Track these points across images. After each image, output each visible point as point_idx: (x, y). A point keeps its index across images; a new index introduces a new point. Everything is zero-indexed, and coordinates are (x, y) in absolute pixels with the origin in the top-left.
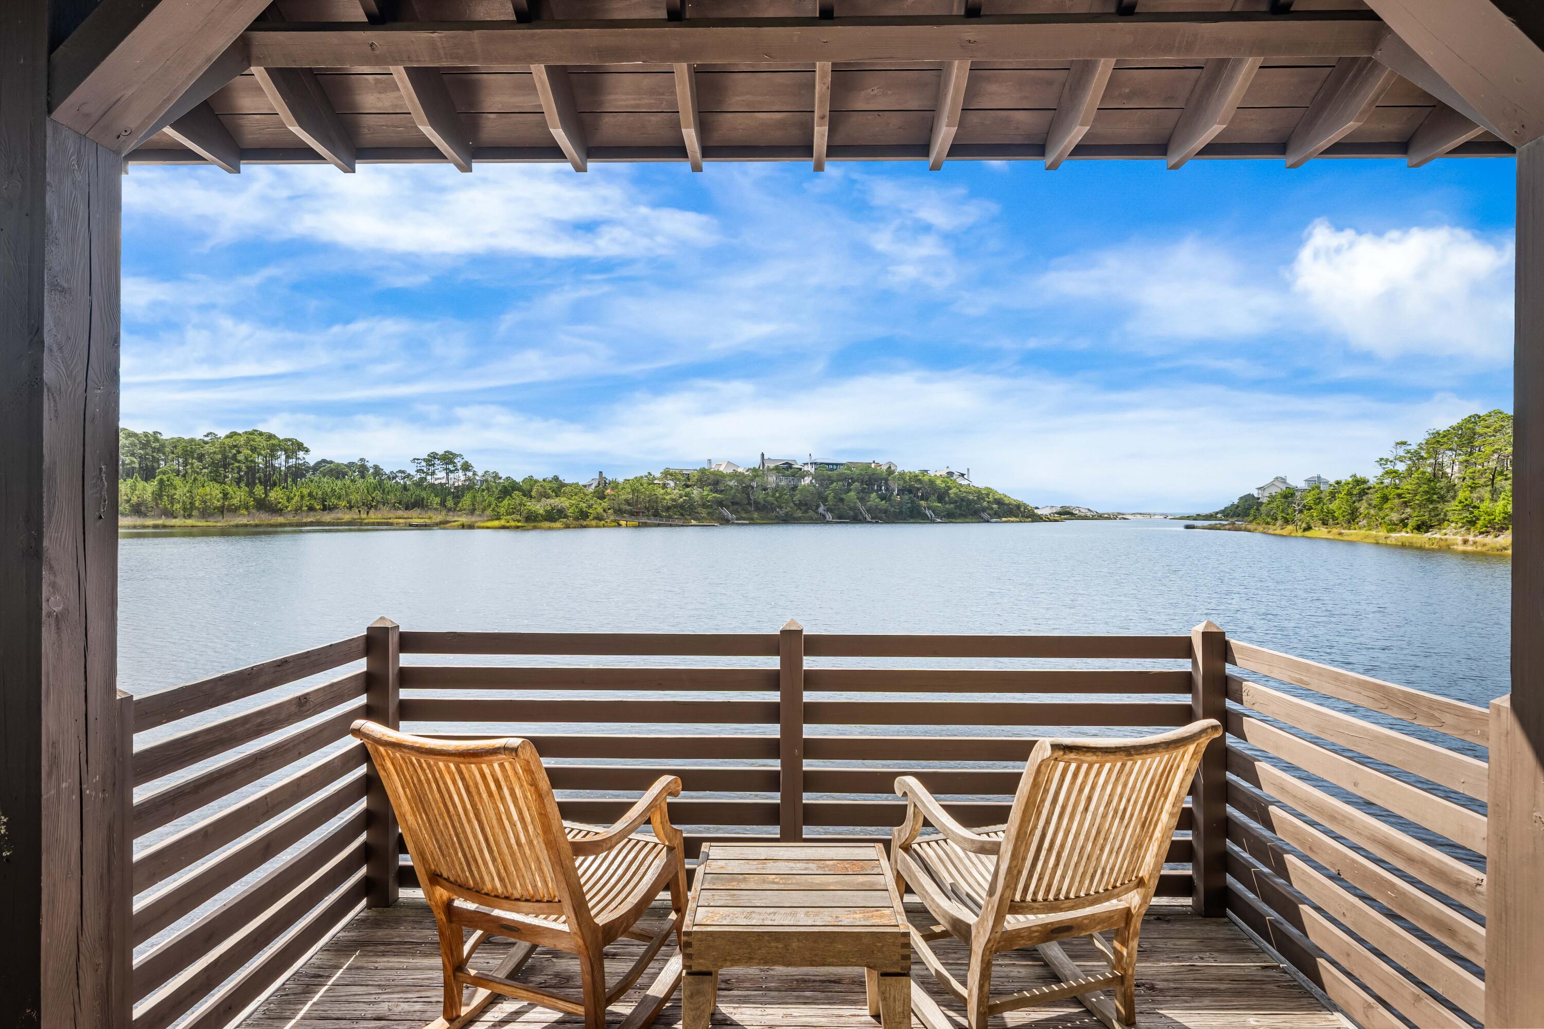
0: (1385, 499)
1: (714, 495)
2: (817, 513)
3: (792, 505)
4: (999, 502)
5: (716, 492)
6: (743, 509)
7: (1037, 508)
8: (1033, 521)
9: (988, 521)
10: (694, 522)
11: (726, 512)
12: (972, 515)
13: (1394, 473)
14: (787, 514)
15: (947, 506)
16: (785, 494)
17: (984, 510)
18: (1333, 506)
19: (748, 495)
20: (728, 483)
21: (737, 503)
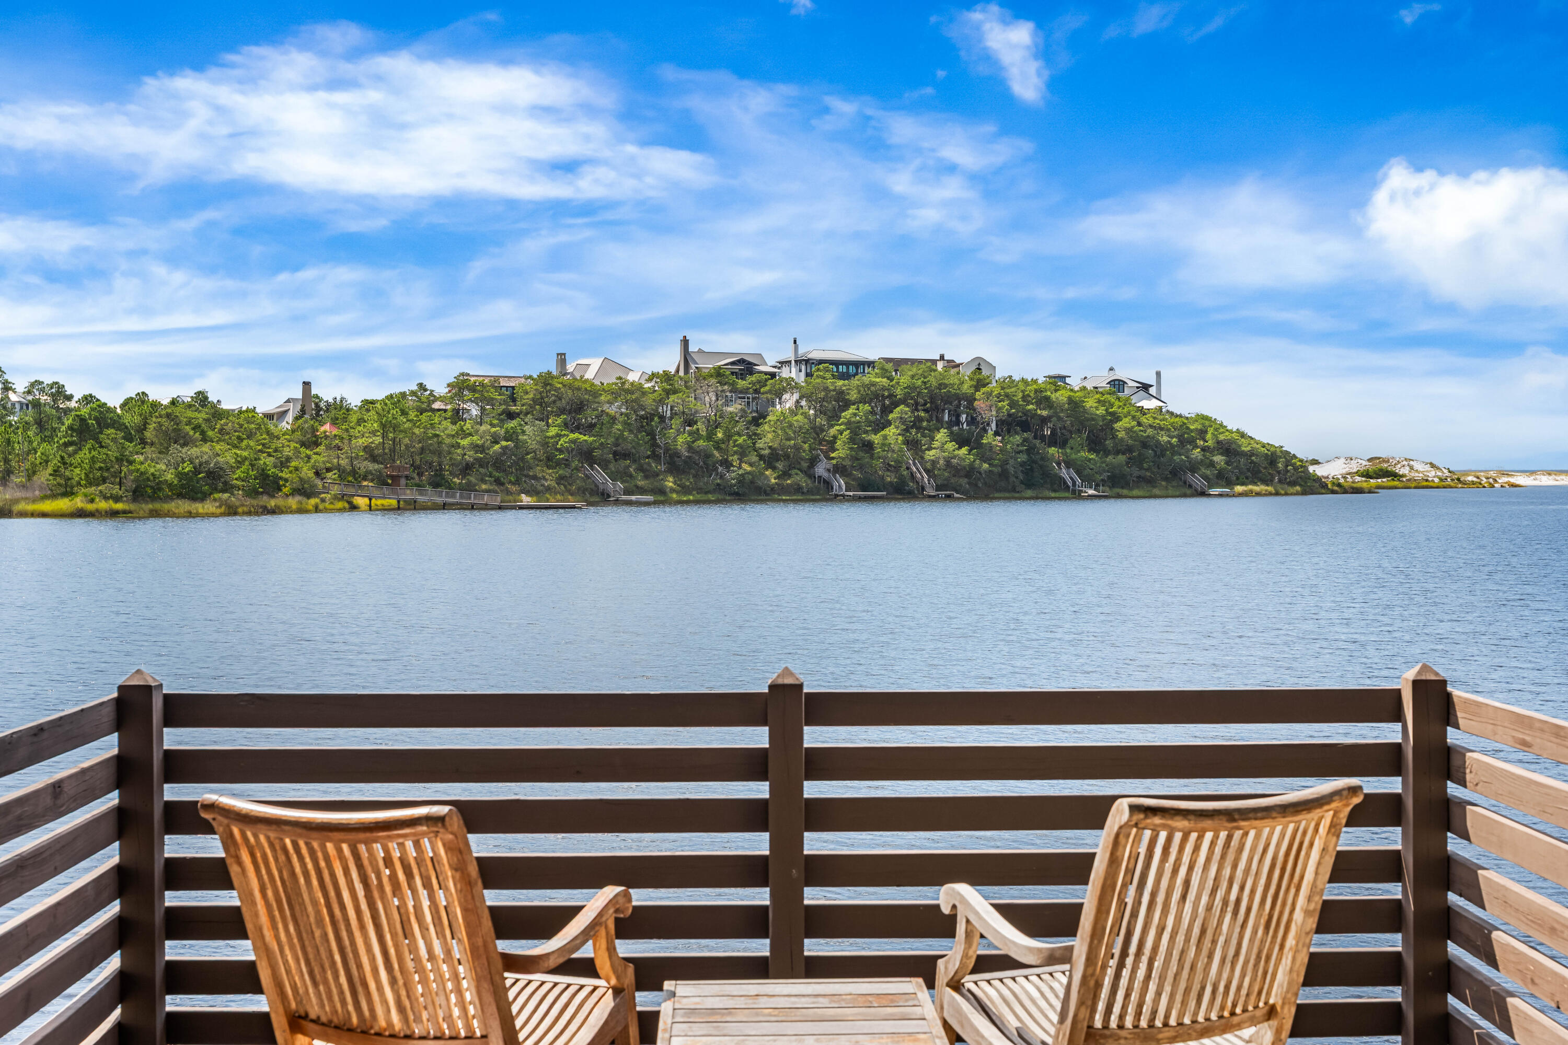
1: (572, 436)
2: (812, 476)
3: (754, 458)
4: (1229, 448)
5: (577, 428)
6: (641, 469)
7: (1315, 462)
8: (1304, 493)
9: (1203, 494)
10: (526, 499)
11: (600, 476)
12: (1166, 479)
14: (741, 480)
15: (1110, 459)
16: (740, 435)
17: (1193, 467)
19: (652, 434)
20: (606, 407)
21: (626, 455)
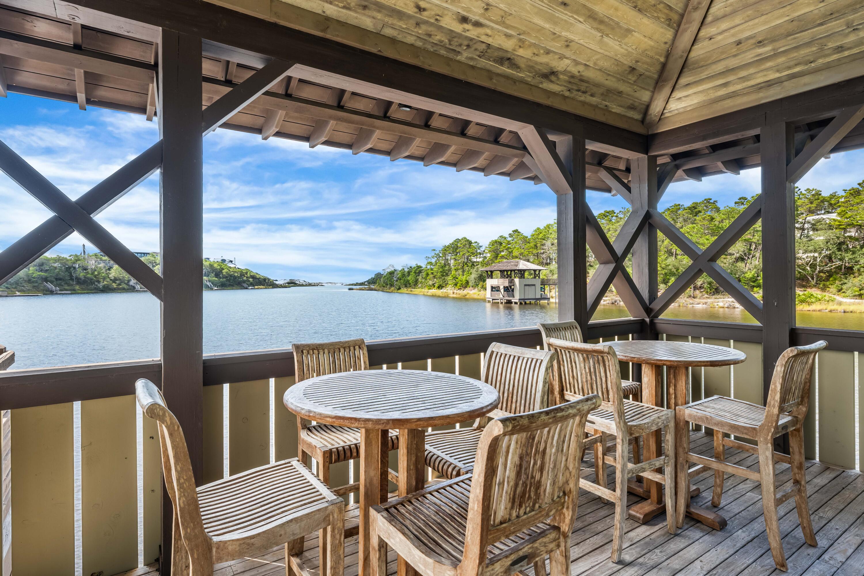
0: (427, 275)
1: (39, 273)
2: (129, 285)
3: (108, 280)
4: (253, 277)
5: (41, 271)
6: (66, 283)
7: (276, 280)
8: (273, 288)
9: (247, 288)
10: (18, 293)
11: (50, 286)
12: (237, 285)
13: (431, 263)
14: (104, 286)
15: (221, 280)
16: (103, 273)
17: (244, 282)
18: (409, 278)
19: (71, 273)
20: (53, 265)
21: (60, 279)
